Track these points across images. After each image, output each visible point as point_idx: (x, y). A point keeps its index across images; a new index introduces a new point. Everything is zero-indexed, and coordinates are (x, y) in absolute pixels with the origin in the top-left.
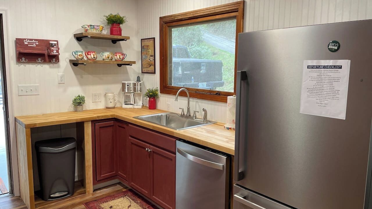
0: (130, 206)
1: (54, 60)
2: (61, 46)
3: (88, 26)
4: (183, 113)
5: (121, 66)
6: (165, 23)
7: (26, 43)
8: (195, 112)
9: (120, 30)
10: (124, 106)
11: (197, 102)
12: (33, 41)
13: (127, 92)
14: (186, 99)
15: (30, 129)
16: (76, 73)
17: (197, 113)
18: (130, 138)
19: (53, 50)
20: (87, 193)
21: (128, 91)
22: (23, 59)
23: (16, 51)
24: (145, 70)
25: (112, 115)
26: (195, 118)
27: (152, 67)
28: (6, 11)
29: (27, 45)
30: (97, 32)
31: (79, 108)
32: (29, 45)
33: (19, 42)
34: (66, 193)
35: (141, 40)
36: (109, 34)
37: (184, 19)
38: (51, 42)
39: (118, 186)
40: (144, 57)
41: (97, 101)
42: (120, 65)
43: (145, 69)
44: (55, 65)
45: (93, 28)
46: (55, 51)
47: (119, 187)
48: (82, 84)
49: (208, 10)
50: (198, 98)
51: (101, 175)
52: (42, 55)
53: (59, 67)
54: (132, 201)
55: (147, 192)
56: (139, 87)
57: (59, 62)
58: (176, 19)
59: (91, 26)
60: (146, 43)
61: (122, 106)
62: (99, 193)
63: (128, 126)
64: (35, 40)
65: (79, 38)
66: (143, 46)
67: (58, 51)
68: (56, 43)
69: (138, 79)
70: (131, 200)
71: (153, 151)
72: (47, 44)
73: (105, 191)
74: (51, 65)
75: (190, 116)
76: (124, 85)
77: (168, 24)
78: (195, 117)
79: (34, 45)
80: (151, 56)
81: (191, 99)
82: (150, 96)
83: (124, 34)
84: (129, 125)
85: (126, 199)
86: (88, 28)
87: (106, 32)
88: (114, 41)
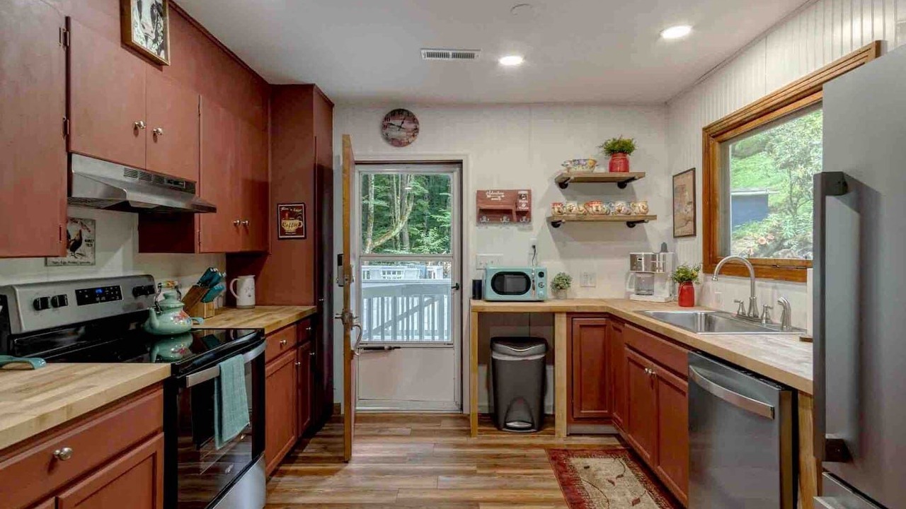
0: (622, 476)
1: (524, 218)
2: (536, 200)
3: (571, 162)
4: (741, 311)
5: (633, 226)
6: (714, 137)
7: (488, 196)
8: (766, 308)
9: (626, 164)
10: (634, 297)
11: (775, 287)
12: (498, 193)
13: (643, 270)
14: (748, 281)
15: (477, 314)
16: (556, 239)
17: (770, 311)
18: (627, 349)
19: (521, 203)
20: (556, 436)
21: (646, 270)
22: (485, 218)
23: (477, 207)
24: (679, 232)
25: (603, 307)
26: (766, 322)
27: (691, 224)
28: (467, 155)
29: (490, 199)
30: (585, 170)
31: (562, 293)
32: (492, 199)
33: (481, 195)
34: (529, 425)
35: (674, 177)
36: (608, 171)
37: (747, 120)
38: (520, 193)
39: (614, 439)
40: (676, 207)
41: (589, 285)
42: (631, 224)
43: (680, 230)
44: (526, 226)
45: (579, 164)
46: (524, 205)
47: (614, 442)
48: (564, 255)
49: (795, 88)
50: (776, 279)
51: (581, 410)
52: (507, 212)
53: (531, 229)
54: (629, 469)
55: (649, 456)
56: (661, 262)
57: (530, 221)
58: (731, 123)
59: (574, 161)
60: (680, 181)
61: (629, 298)
62: (575, 441)
63: (624, 326)
64: (501, 191)
65: (563, 184)
66: (676, 188)
67: (529, 205)
68: (526, 192)
69: (664, 248)
70: (626, 467)
71: (658, 376)
72: (516, 196)
73: (586, 440)
74: (521, 226)
75: (755, 316)
76: (633, 258)
77: (720, 138)
78: (767, 319)
79: (499, 199)
80: (689, 203)
81: (757, 282)
82: (681, 280)
83: (634, 169)
84: (626, 325)
85: (618, 462)
86: (570, 166)
87: (602, 170)
88: (622, 184)
